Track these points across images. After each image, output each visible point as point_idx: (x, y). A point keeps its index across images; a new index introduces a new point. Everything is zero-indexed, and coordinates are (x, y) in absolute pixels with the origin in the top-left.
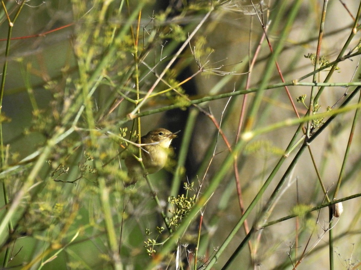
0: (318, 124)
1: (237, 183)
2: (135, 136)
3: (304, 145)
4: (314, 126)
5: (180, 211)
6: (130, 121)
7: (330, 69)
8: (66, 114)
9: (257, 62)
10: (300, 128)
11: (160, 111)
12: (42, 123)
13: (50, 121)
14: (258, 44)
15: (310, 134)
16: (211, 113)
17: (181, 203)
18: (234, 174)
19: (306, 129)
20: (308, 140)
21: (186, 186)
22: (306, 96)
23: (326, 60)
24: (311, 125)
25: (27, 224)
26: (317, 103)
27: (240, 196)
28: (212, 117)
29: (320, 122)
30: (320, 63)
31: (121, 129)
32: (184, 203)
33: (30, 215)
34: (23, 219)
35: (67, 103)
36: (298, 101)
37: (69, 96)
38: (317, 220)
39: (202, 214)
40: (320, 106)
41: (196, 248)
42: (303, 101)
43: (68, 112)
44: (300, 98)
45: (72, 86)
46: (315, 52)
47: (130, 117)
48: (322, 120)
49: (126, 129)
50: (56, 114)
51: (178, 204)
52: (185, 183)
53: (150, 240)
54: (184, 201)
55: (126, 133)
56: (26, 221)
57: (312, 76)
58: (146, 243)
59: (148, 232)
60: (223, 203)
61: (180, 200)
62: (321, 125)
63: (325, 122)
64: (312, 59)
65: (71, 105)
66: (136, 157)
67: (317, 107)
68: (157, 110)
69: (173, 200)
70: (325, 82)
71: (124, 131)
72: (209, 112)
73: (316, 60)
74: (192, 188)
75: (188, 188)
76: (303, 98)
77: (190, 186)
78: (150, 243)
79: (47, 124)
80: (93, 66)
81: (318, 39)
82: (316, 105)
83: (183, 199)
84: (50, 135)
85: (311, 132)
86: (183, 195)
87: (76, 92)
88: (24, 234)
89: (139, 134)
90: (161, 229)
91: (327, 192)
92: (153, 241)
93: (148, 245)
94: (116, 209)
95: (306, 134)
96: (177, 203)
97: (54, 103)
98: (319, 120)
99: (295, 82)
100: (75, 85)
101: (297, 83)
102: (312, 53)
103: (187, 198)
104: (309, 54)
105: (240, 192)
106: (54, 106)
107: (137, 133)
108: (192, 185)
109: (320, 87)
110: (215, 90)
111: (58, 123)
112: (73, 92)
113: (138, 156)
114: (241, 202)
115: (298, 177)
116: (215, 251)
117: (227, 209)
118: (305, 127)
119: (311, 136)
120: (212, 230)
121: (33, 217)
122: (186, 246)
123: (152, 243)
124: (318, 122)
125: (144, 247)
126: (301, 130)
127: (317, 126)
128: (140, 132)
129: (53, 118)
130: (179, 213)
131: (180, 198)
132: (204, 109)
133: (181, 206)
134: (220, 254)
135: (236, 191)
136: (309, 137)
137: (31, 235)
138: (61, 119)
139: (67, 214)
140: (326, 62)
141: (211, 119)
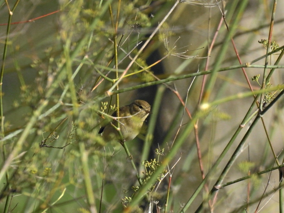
0: (270, 99)
1: (198, 150)
2: (115, 109)
3: (258, 117)
4: (267, 101)
5: (152, 173)
6: (108, 97)
7: (280, 53)
8: (49, 89)
9: (215, 46)
10: (254, 103)
11: (134, 89)
12: (29, 97)
13: (35, 95)
14: (216, 30)
15: (263, 108)
16: (176, 89)
17: (153, 166)
18: (195, 141)
19: (259, 103)
20: (261, 113)
21: (158, 151)
22: (259, 76)
23: (277, 45)
24: (264, 100)
25: (17, 183)
26: (269, 82)
27: (201, 161)
28: (177, 92)
29: (271, 98)
30: (272, 48)
31: (102, 103)
32: (155, 166)
33: (19, 175)
34: (13, 179)
35: (50, 79)
36: (253, 80)
37: (52, 73)
38: (269, 181)
39: (171, 176)
40: (271, 84)
41: (166, 204)
42: (257, 80)
43: (51, 87)
44: (255, 77)
45: (55, 65)
46: (267, 38)
47: (107, 94)
48: (273, 96)
49: (107, 103)
50: (40, 89)
51: (151, 166)
52: (156, 149)
53: (127, 198)
54: (156, 164)
55: (106, 106)
56: (15, 180)
57: (265, 59)
58: (123, 199)
59: (125, 191)
60: (186, 166)
61: (152, 164)
62: (272, 100)
63: (275, 98)
64: (265, 44)
65: (54, 82)
66: (116, 127)
67: (269, 85)
68: (131, 88)
69: (146, 164)
70: (276, 64)
71: (105, 105)
72: (174, 88)
73: (268, 45)
74: (162, 153)
75: (159, 153)
76: (257, 78)
77: (161, 152)
78: (127, 200)
79: (33, 97)
80: (73, 48)
81: (270, 25)
82: (268, 84)
83: (155, 163)
84: (36, 107)
85: (263, 106)
86: (155, 160)
87: (58, 70)
88: (14, 191)
89: (118, 108)
90: (136, 188)
91: (277, 157)
92: (129, 199)
93: (125, 202)
94: (95, 171)
95: (259, 108)
96: (149, 166)
97: (38, 79)
98: (270, 96)
99: (248, 64)
100: (57, 64)
101: (250, 66)
102: (265, 40)
103: (158, 162)
104: (262, 40)
105: (200, 156)
106: (39, 82)
107: (116, 106)
108: (163, 151)
109: (271, 69)
110: (179, 70)
111: (42, 97)
112: (55, 69)
113: (117, 127)
114: (201, 165)
115: (250, 144)
116: (181, 207)
117: (189, 172)
118: (259, 102)
119: (263, 110)
120: (176, 189)
121: (22, 176)
122: (157, 202)
123: (128, 200)
124: (270, 98)
125: (122, 203)
126: (255, 104)
127: (268, 101)
128: (118, 106)
129: (38, 92)
130: (151, 174)
131: (152, 162)
132: (170, 86)
133: (153, 169)
134: (186, 210)
135: (197, 156)
136: (262, 110)
137: (20, 192)
138: (45, 93)
139: (50, 174)
140: (277, 47)
141: (176, 94)
